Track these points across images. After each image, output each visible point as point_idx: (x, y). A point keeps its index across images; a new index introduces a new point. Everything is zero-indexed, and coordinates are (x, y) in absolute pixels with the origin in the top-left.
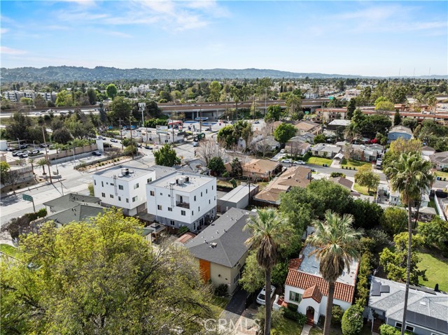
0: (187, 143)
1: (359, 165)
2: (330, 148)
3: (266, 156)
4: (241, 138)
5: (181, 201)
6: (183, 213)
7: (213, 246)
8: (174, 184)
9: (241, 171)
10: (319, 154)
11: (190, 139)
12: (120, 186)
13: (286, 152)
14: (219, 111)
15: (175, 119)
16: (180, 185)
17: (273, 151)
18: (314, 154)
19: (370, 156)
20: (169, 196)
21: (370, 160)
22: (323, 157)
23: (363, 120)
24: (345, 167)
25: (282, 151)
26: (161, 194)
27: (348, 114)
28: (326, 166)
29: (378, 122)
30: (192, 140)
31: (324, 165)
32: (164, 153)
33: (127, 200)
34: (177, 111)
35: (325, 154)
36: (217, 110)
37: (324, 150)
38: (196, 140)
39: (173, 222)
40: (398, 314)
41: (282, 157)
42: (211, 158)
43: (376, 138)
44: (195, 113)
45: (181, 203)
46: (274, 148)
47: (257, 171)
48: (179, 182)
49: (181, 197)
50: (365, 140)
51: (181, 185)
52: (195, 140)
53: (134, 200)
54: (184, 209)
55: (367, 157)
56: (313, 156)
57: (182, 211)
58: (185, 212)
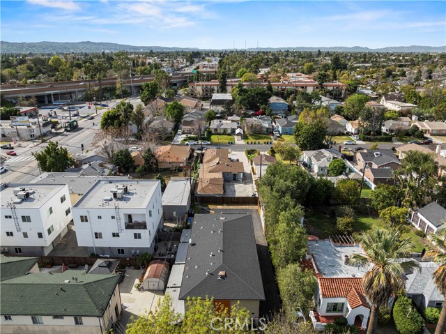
0: (57, 134)
1: (260, 138)
2: (228, 124)
3: (165, 140)
4: (130, 122)
5: (131, 221)
6: (137, 236)
7: (222, 277)
8: (111, 200)
9: (157, 163)
10: (219, 131)
11: (59, 129)
12: (23, 217)
13: (183, 133)
14: (79, 91)
15: (25, 106)
16: (119, 199)
17: (171, 133)
18: (213, 132)
19: (267, 129)
20: (113, 217)
21: (267, 131)
22: (224, 135)
23: (247, 92)
24: (250, 143)
25: (180, 132)
26: (100, 217)
27: (221, 87)
28: (232, 143)
29: (260, 94)
30: (63, 130)
31: (229, 143)
33: (40, 235)
34: (24, 95)
35: (225, 130)
36: (76, 90)
37: (222, 127)
38: (69, 129)
39: (121, 251)
40: (435, 294)
41: (183, 139)
42: (116, 152)
43: (261, 110)
44: (49, 96)
45: (131, 224)
46: (170, 130)
47: (175, 160)
48: (119, 196)
49: (130, 216)
50: (251, 112)
51: (122, 199)
52: (66, 130)
53: (49, 232)
54: (137, 231)
55: (265, 130)
56: (213, 134)
57: (135, 235)
58: (139, 234)
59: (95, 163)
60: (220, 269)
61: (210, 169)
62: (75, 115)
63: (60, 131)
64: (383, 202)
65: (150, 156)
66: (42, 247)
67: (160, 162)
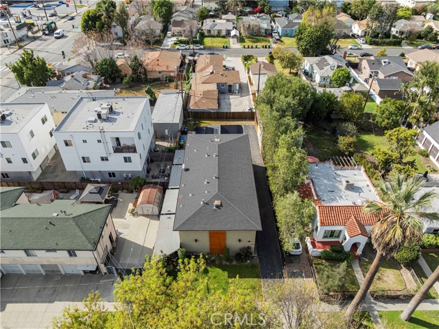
1: (258, 41)
2: (222, 24)
3: (154, 44)
5: (119, 144)
6: (127, 160)
7: (217, 206)
8: (95, 121)
9: (145, 72)
10: (212, 33)
11: (36, 32)
12: (2, 143)
13: (173, 35)
16: (104, 120)
17: (160, 36)
18: (206, 34)
19: (266, 30)
20: (99, 141)
21: (266, 33)
22: (218, 37)
24: (246, 47)
25: (169, 34)
26: (85, 141)
28: (227, 47)
30: (40, 34)
31: (224, 47)
32: (29, 66)
33: (25, 161)
35: (219, 32)
37: (216, 28)
38: (47, 32)
39: (112, 174)
41: (173, 43)
42: (99, 61)
43: (259, 7)
45: (119, 148)
46: (158, 32)
47: (165, 69)
48: (103, 117)
49: (117, 139)
50: (248, 10)
51: (107, 120)
52: (44, 34)
54: (127, 155)
55: (263, 31)
56: (206, 37)
57: (125, 158)
58: (129, 158)
59: (79, 74)
60: (216, 197)
61: (203, 80)
62: (52, 15)
63: (38, 35)
64: (389, 119)
65: (137, 65)
66: (30, 173)
67: (149, 71)
